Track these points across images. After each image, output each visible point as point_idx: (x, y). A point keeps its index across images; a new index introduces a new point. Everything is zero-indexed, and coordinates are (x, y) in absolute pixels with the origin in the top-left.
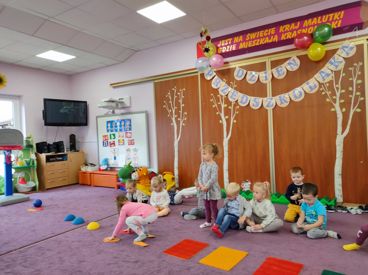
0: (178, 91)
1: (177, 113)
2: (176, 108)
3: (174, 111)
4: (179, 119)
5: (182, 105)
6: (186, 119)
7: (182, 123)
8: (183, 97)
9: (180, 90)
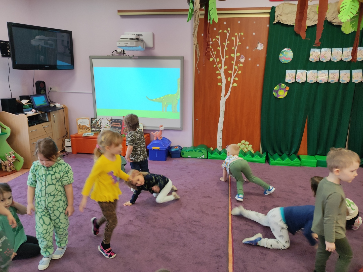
0: (232, 35)
1: (229, 63)
2: (227, 57)
3: (223, 61)
4: (230, 72)
5: (236, 54)
6: (240, 72)
7: (235, 77)
8: (240, 43)
9: (236, 34)
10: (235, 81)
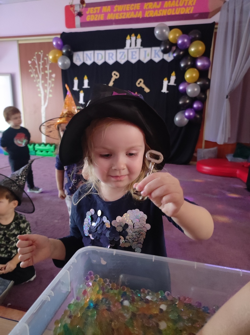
2: (43, 73)
3: (40, 77)
4: (46, 85)
6: (53, 85)
7: (50, 90)
8: (50, 62)
9: (47, 55)
10: (50, 93)
